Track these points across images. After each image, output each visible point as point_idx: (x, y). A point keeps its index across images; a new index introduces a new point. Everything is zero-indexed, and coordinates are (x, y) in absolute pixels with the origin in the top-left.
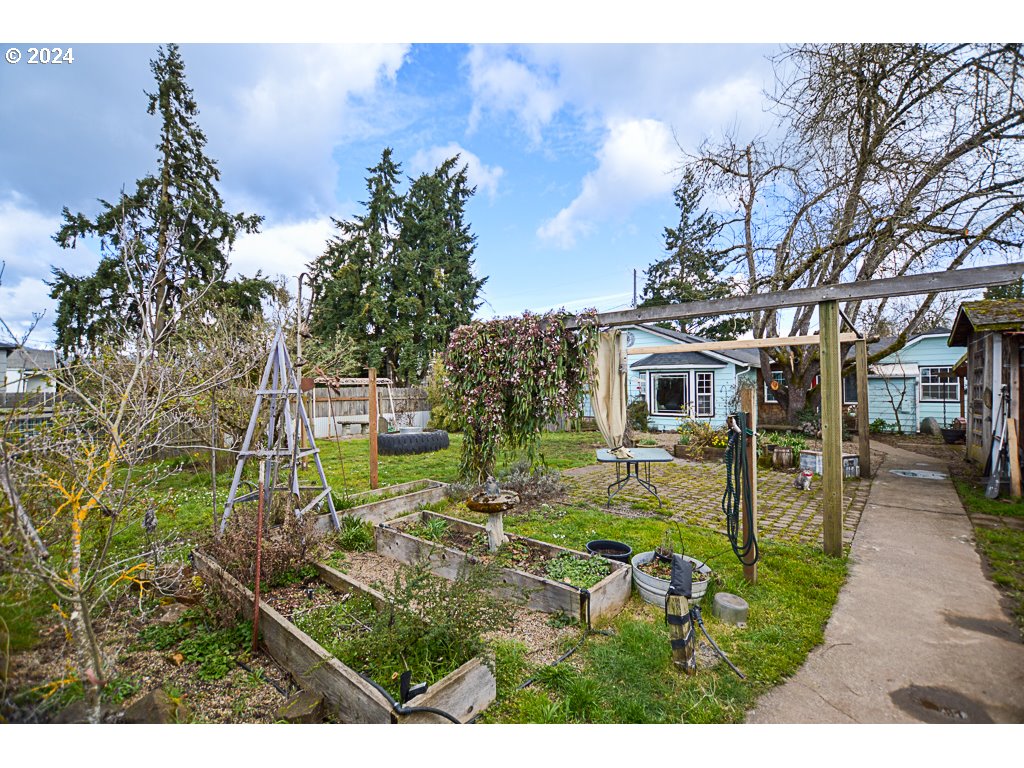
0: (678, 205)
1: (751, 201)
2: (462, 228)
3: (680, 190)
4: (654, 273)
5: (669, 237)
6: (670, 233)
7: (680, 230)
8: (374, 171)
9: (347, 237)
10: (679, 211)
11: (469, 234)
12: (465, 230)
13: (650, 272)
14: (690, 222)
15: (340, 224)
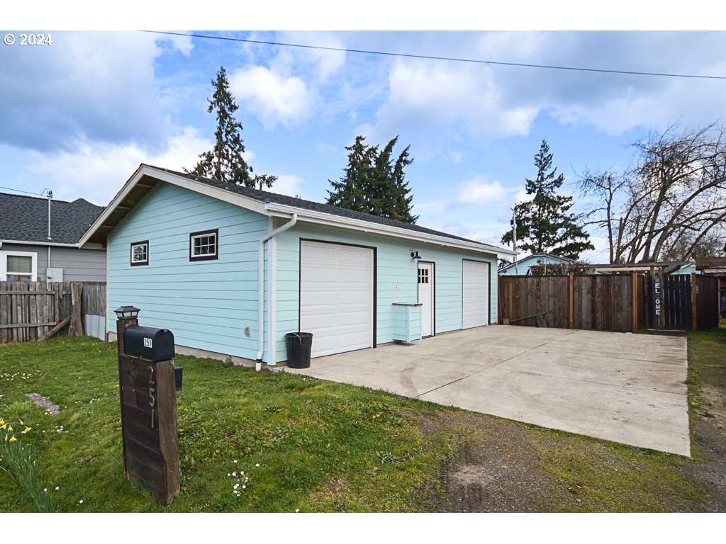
0: (537, 165)
1: (610, 201)
2: (402, 184)
3: (538, 155)
4: (519, 210)
5: (529, 186)
6: (530, 183)
7: (538, 181)
8: (350, 149)
9: (336, 192)
10: (538, 169)
11: (407, 188)
12: (404, 185)
13: (516, 209)
14: (545, 177)
15: (333, 184)
